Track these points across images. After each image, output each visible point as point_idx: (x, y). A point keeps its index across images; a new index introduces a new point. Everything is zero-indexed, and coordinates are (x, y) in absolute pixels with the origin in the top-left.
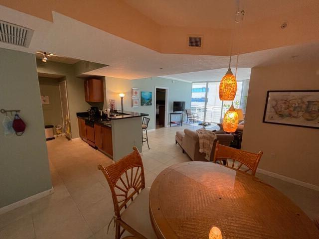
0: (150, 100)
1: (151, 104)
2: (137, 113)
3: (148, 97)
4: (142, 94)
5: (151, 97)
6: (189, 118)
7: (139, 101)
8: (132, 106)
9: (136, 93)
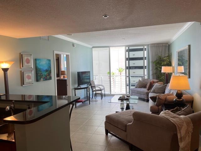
0: (49, 71)
1: (50, 78)
2: (30, 96)
3: (46, 68)
4: (38, 62)
5: (50, 67)
6: (94, 92)
7: (33, 74)
8: (23, 83)
9: (28, 62)
